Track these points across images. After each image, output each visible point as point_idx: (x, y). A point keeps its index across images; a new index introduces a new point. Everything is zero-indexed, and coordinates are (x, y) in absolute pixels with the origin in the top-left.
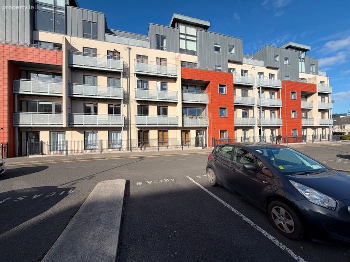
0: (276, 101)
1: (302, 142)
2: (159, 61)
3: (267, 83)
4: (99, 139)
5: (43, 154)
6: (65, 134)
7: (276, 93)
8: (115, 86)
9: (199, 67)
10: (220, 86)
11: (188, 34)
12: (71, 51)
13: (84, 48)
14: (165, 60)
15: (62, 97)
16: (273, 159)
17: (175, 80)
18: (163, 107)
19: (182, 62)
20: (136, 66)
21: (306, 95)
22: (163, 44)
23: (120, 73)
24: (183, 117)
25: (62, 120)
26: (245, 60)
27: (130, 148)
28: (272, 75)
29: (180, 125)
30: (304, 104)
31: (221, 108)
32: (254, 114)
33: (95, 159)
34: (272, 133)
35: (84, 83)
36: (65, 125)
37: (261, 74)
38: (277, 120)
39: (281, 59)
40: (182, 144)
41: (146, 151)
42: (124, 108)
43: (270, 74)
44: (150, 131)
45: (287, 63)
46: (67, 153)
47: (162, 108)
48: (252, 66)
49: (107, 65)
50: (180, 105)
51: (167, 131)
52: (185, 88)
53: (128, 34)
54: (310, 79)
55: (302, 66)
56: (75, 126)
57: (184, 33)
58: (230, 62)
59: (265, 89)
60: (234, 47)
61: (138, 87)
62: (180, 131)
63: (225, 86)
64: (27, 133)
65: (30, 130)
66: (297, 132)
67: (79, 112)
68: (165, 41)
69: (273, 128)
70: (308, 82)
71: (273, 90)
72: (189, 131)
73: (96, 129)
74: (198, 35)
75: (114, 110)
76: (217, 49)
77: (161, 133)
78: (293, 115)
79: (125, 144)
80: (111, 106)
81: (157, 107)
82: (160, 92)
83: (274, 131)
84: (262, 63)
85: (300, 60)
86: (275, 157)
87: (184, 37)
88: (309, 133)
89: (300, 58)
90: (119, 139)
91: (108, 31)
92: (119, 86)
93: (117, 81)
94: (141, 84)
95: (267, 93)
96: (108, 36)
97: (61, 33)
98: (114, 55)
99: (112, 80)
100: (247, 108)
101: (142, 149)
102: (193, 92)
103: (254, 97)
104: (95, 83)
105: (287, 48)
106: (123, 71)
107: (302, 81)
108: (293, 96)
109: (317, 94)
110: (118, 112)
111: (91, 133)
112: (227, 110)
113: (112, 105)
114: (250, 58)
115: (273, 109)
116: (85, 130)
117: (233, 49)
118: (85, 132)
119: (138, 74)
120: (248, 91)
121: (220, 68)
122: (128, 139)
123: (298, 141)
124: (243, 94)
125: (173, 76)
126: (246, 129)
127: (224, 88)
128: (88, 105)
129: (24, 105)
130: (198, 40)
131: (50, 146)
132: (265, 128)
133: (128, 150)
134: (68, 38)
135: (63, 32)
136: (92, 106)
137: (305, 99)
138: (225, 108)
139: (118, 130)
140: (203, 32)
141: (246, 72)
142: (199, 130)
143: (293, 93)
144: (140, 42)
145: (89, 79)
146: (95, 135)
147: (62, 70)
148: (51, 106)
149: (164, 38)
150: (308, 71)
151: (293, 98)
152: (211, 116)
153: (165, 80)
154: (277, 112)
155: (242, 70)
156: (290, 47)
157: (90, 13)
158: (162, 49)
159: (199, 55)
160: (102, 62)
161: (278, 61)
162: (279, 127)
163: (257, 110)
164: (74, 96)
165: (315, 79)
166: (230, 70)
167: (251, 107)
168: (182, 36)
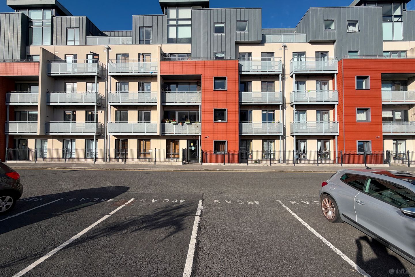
2: (141, 57)
3: (310, 67)
7: (330, 82)
11: (179, 18)
13: (65, 55)
15: (38, 106)
17: (155, 77)
18: (145, 112)
19: (162, 54)
22: (148, 37)
23: (94, 77)
26: (270, 38)
28: (321, 54)
30: (394, 96)
31: (215, 110)
32: (284, 116)
35: (65, 90)
36: (38, 133)
37: (299, 54)
40: (167, 157)
43: (317, 53)
45: (353, 29)
50: (159, 109)
51: (149, 141)
56: (51, 134)
57: (175, 18)
58: (240, 44)
62: (163, 141)
64: (19, 140)
65: (20, 138)
66: (371, 145)
69: (322, 139)
70: (410, 55)
71: (321, 77)
72: (178, 141)
76: (219, 30)
80: (88, 113)
81: (136, 111)
82: (136, 94)
83: (327, 144)
87: (174, 23)
95: (311, 84)
96: (90, 39)
103: (280, 90)
106: (96, 74)
108: (364, 83)
111: (70, 141)
112: (226, 112)
113: (90, 111)
115: (321, 108)
118: (64, 140)
121: (223, 55)
124: (263, 88)
125: (153, 74)
126: (268, 139)
128: (68, 112)
129: (18, 115)
132: (306, 138)
133: (104, 161)
136: (71, 114)
141: (271, 54)
144: (120, 39)
146: (73, 143)
147: (38, 80)
150: (409, 37)
153: (145, 79)
154: (331, 112)
155: (263, 53)
157: (73, 18)
158: (148, 42)
159: (192, 42)
161: (333, 29)
162: (333, 137)
163: (290, 110)
164: (51, 104)
166: (242, 55)
167: (278, 107)
168: (171, 23)
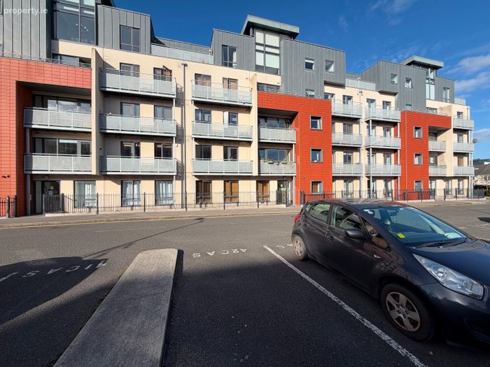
0: (393, 141)
1: (429, 199)
2: (226, 82)
3: (380, 114)
4: (142, 192)
5: (64, 211)
6: (95, 184)
7: (393, 129)
8: (164, 118)
9: (282, 91)
10: (313, 118)
11: (267, 44)
12: (103, 68)
13: (121, 64)
14: (235, 81)
15: (90, 133)
16: (389, 223)
17: (248, 109)
18: (231, 148)
19: (258, 84)
20: (194, 89)
21: (435, 132)
22: (231, 59)
23: (171, 100)
24: (259, 162)
25: (90, 165)
26: (348, 82)
27: (184, 205)
28: (386, 104)
29: (255, 173)
30: (433, 145)
31: (312, 150)
32: (361, 158)
33: (135, 219)
34: (386, 186)
35: (121, 113)
36: (94, 172)
37: (371, 101)
38: (393, 168)
39: (399, 80)
40: (258, 201)
41: (207, 209)
42: (176, 149)
43: (384, 102)
44: (213, 181)
45: (408, 85)
46: (98, 212)
47: (229, 149)
48: (358, 90)
49: (153, 88)
50: (255, 145)
51: (237, 182)
52: (262, 121)
53: (182, 44)
54: (441, 109)
55: (430, 90)
56: (108, 173)
57: (262, 43)
58: (327, 83)
59: (376, 123)
60: (332, 62)
61: (197, 119)
62: (254, 182)
63: (319, 118)
64: (43, 182)
65: (47, 179)
66: (422, 184)
67: (113, 154)
68: (235, 55)
69: (387, 179)
70: (439, 113)
71: (388, 124)
72: (268, 182)
73: (137, 178)
74: (282, 45)
75: (163, 151)
76: (309, 66)
77: (228, 184)
78: (416, 161)
79: (178, 200)
80: (158, 146)
81: (222, 147)
82: (227, 126)
83: (389, 184)
84: (373, 85)
85: (427, 81)
86: (390, 220)
88: (440, 185)
89: (428, 79)
90: (169, 191)
91: (154, 40)
92: (170, 118)
93: (167, 110)
94: (200, 115)
95: (380, 129)
96: (155, 48)
97: (89, 43)
98: (162, 73)
99: (159, 110)
100: (350, 150)
101: (201, 207)
102: (273, 127)
103: (360, 133)
104: (136, 114)
105: (409, 64)
106: (175, 97)
107: (430, 112)
108: (417, 133)
109: (452, 130)
110: (168, 154)
111: (131, 183)
112: (321, 152)
113: (161, 144)
114: (355, 78)
115: (387, 152)
116: (122, 179)
117: (331, 65)
118: (122, 182)
119: (197, 101)
120: (351, 125)
121: (313, 93)
122: (182, 192)
123: (423, 197)
124: (344, 130)
125: (246, 105)
126: (348, 179)
127: (318, 121)
128: (127, 144)
129: (38, 144)
130: (282, 52)
131: (75, 200)
132: (375, 178)
133: (182, 208)
134: (99, 50)
135: (92, 42)
136: (132, 146)
137: (434, 138)
138: (319, 150)
139: (168, 179)
140: (289, 42)
141: (350, 98)
142: (282, 180)
143: (417, 128)
144: (199, 56)
145: (128, 108)
146: (135, 186)
147: (90, 95)
148: (75, 145)
149: (233, 50)
150: (439, 98)
151: (417, 136)
152: (299, 161)
153: (234, 109)
154: (393, 155)
155: (344, 96)
156: (414, 63)
157: (130, 14)
158: (231, 65)
159: (282, 74)
160: (146, 84)
161: (396, 82)
162: (395, 178)
163: (364, 153)
164: (108, 131)
165: (449, 108)
166: (326, 95)
167: (356, 149)
168: (259, 48)
